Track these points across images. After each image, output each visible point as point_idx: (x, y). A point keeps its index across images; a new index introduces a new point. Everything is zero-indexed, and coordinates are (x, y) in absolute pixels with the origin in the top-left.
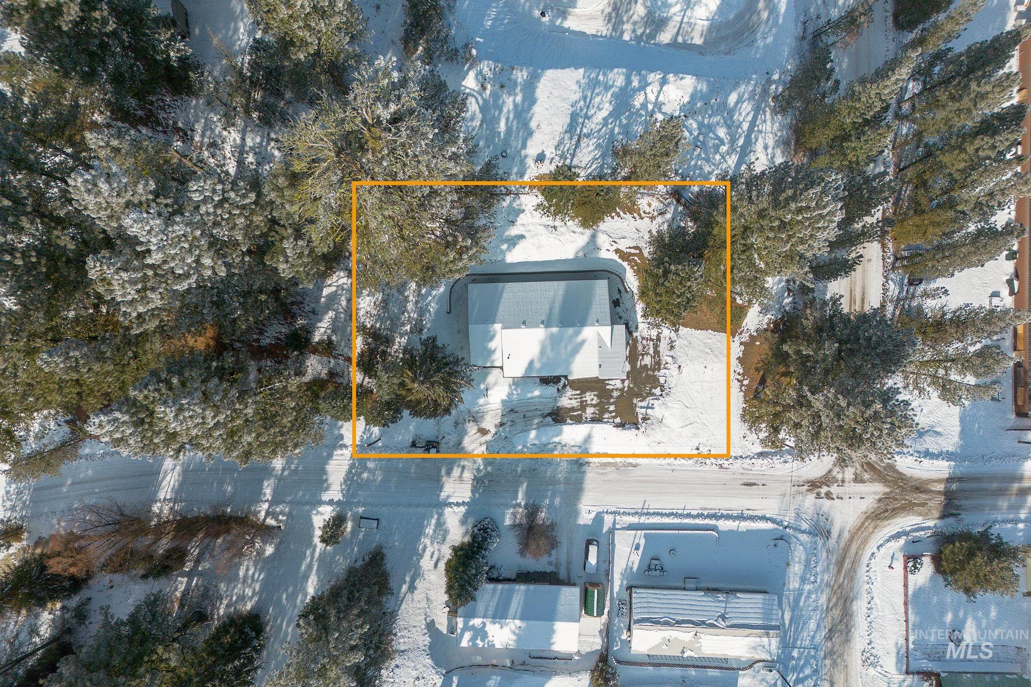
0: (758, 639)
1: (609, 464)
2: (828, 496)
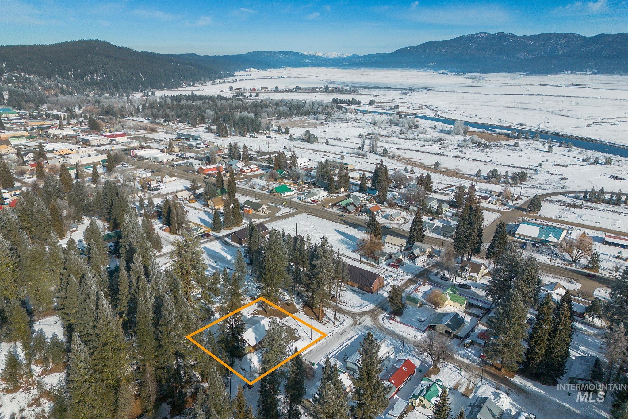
2: (361, 323)
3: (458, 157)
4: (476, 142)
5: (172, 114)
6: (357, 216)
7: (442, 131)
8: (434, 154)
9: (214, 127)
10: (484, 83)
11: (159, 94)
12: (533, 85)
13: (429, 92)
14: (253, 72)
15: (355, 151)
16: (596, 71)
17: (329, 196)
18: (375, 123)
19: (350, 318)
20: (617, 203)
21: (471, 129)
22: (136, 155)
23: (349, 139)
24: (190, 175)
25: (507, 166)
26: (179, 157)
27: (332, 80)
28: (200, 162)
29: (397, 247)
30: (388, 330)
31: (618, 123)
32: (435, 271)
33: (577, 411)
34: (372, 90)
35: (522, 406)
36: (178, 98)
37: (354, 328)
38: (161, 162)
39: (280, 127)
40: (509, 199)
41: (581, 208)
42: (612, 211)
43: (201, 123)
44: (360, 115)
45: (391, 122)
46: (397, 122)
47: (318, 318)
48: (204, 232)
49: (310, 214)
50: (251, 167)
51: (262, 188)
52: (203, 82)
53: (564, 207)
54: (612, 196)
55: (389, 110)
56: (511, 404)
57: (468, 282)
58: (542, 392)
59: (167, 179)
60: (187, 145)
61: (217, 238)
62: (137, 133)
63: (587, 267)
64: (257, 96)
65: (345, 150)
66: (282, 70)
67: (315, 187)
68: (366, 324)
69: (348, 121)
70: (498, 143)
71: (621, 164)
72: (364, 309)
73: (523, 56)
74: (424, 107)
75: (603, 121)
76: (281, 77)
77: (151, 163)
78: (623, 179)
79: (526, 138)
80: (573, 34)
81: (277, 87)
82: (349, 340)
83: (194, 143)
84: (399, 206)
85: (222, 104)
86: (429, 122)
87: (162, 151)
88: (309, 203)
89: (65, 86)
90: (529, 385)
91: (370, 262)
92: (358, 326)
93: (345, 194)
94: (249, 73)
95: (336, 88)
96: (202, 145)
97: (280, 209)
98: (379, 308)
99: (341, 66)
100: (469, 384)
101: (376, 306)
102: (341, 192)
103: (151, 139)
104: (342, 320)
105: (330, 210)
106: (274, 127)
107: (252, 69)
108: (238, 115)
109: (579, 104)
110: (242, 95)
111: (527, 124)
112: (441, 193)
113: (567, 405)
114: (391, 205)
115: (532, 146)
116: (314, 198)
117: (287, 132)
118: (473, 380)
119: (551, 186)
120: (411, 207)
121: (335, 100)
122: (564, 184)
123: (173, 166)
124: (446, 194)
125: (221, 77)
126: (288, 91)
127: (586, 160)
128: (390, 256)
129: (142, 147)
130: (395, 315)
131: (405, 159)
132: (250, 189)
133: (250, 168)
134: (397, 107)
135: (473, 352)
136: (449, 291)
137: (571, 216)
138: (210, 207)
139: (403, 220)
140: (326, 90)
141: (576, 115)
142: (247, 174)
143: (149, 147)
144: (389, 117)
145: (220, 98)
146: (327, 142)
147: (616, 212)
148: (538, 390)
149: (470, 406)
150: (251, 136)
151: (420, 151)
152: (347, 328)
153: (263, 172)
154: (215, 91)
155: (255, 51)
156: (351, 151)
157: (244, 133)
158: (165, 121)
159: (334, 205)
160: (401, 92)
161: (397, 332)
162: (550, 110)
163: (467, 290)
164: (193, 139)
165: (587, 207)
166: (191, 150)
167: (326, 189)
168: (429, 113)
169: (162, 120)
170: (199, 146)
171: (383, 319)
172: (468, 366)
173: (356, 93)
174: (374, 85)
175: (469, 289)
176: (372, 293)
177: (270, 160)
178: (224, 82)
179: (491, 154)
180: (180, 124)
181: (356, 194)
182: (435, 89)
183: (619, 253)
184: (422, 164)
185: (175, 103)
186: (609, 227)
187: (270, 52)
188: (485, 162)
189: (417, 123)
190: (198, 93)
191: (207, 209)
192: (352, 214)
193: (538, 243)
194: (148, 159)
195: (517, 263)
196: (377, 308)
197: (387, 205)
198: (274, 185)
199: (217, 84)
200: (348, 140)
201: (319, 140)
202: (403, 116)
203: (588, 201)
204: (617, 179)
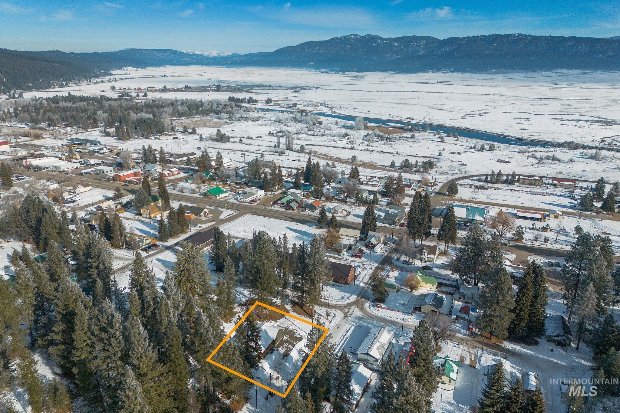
3: (368, 150)
4: (378, 136)
5: (55, 117)
6: (301, 212)
7: (344, 127)
8: (346, 148)
9: (112, 130)
10: (363, 81)
11: (28, 96)
12: (405, 83)
13: (318, 90)
14: (131, 70)
15: (273, 149)
16: (452, 69)
17: (266, 195)
18: (279, 121)
19: (339, 311)
20: (512, 182)
21: (370, 124)
22: (31, 165)
23: (261, 137)
24: (104, 183)
25: (412, 156)
26: (83, 164)
27: (220, 79)
28: (112, 168)
29: (352, 238)
30: (379, 317)
31: (485, 115)
32: (395, 257)
33: (563, 364)
34: (264, 88)
35: (521, 367)
36: (55, 100)
37: (346, 320)
38: (63, 171)
39: (185, 127)
40: (428, 186)
41: (487, 189)
42: (511, 190)
43: (93, 127)
44: (262, 114)
45: (295, 120)
46: (300, 119)
47: (310, 315)
48: (149, 243)
49: (254, 214)
50: (172, 170)
51: (194, 192)
52: (77, 82)
53: (473, 190)
54: (508, 177)
55: (287, 108)
56: (512, 367)
57: (428, 263)
58: (529, 352)
59: (80, 189)
60: (87, 151)
61: (167, 248)
62: (19, 140)
63: (512, 240)
64: (145, 95)
65: (263, 149)
66: (162, 69)
67: (248, 186)
68: (356, 315)
69: (253, 120)
70: (396, 136)
71: (502, 150)
72: (348, 301)
73: (390, 56)
74: (319, 104)
75: (473, 113)
76: (165, 76)
77: (51, 173)
78: (508, 162)
79: (418, 130)
80: (429, 37)
81: (165, 86)
82: (347, 332)
83: (95, 148)
84: (336, 199)
85: (110, 105)
86: (330, 119)
87: (61, 159)
88: (248, 203)
90: (517, 348)
91: (333, 255)
92: (349, 318)
93: (280, 191)
94: (128, 72)
95: (227, 87)
96: (105, 150)
97: (222, 212)
98: (362, 297)
99: (224, 65)
100: (470, 356)
101: (358, 296)
102: (276, 191)
103: (40, 147)
104: (332, 314)
105: (272, 208)
106: (177, 128)
107: (129, 68)
108: (133, 116)
109: (448, 98)
110: (128, 95)
111: (415, 118)
112: (368, 185)
113: (554, 360)
114: (329, 199)
115: (426, 137)
116: (252, 198)
117: (194, 132)
118: (472, 351)
119: (455, 172)
120: (348, 200)
121: (231, 99)
122: (465, 170)
123: (81, 174)
124: (373, 185)
125: (96, 76)
126: (178, 90)
127: (474, 148)
128: (350, 248)
129: (33, 156)
130: (379, 302)
131: (321, 154)
132: (179, 193)
133: (172, 172)
134: (295, 105)
135: (460, 326)
136: (419, 274)
137: (482, 196)
138: (144, 216)
139: (345, 213)
140: (218, 89)
141: (450, 108)
142: (170, 178)
143: (42, 156)
144: (291, 115)
145: (104, 98)
146: (241, 142)
147: (515, 190)
148: (526, 351)
149: (485, 375)
150: (155, 138)
151: (333, 147)
152: (340, 322)
153: (186, 175)
154: (95, 91)
155: (128, 48)
156: (268, 149)
157: (148, 136)
158: (49, 125)
159: (275, 203)
160: (292, 91)
161: (388, 318)
162: (428, 104)
163: (430, 271)
164: (92, 144)
165: (491, 188)
166: (94, 156)
167: (261, 188)
168: (325, 110)
169: (44, 125)
170: (102, 152)
171: (369, 307)
172: (462, 339)
173: (248, 91)
174: (264, 84)
175: (431, 270)
176: (348, 284)
177: (188, 162)
178: (102, 82)
179: (396, 146)
180: (69, 129)
181: (292, 190)
182: (323, 87)
183: (533, 225)
184: (339, 158)
185: (53, 105)
186: (515, 204)
187: (146, 50)
188: (393, 153)
189: (319, 120)
190: (77, 94)
191: (141, 218)
192: (296, 211)
193: (467, 222)
194: (47, 168)
195: (481, 242)
196: (359, 298)
197: (324, 199)
198: (205, 188)
199: (94, 83)
200: (260, 139)
201: (231, 139)
202: (304, 114)
203: (489, 182)
204: (504, 163)
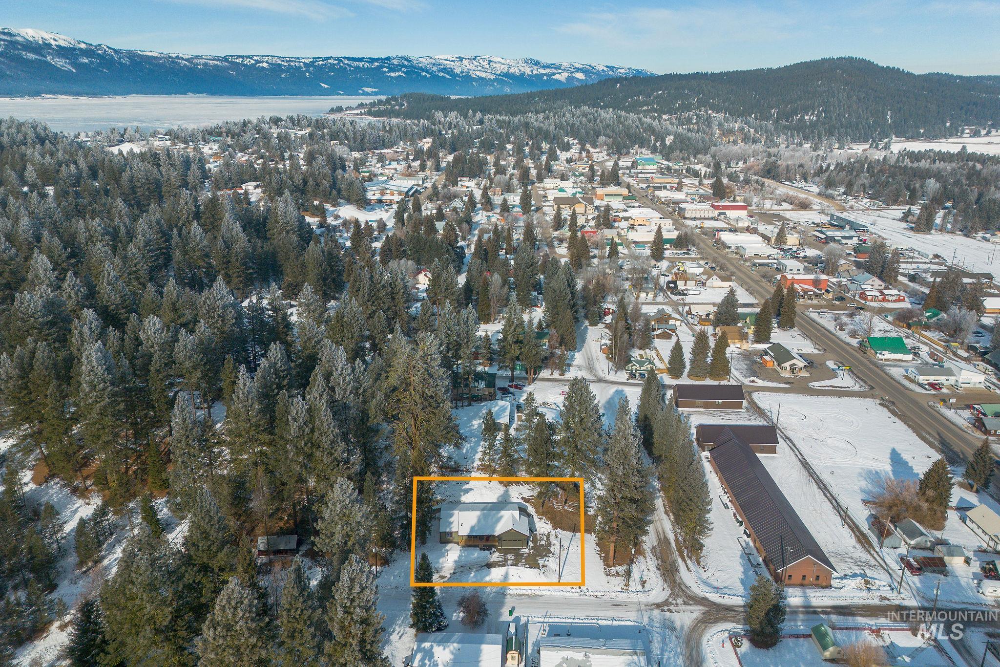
0: (630, 657)
1: (524, 595)
2: (670, 611)
17: (992, 386)
19: (667, 593)
22: (720, 239)
28: (802, 267)
37: (647, 610)
38: (741, 255)
47: (612, 561)
50: (887, 291)
51: (859, 333)
62: (774, 208)
68: (676, 619)
72: (714, 597)
83: (842, 234)
87: (767, 239)
88: (917, 384)
89: (752, 130)
92: (656, 612)
96: (853, 241)
97: (834, 378)
98: (745, 611)
101: (746, 606)
116: (942, 380)
123: (755, 265)
128: (935, 546)
129: (745, 230)
132: (831, 327)
133: (883, 294)
143: (755, 231)
150: (984, 238)
153: (906, 306)
158: (843, 194)
159: (969, 406)
164: (851, 228)
171: (722, 631)
196: (740, 609)
